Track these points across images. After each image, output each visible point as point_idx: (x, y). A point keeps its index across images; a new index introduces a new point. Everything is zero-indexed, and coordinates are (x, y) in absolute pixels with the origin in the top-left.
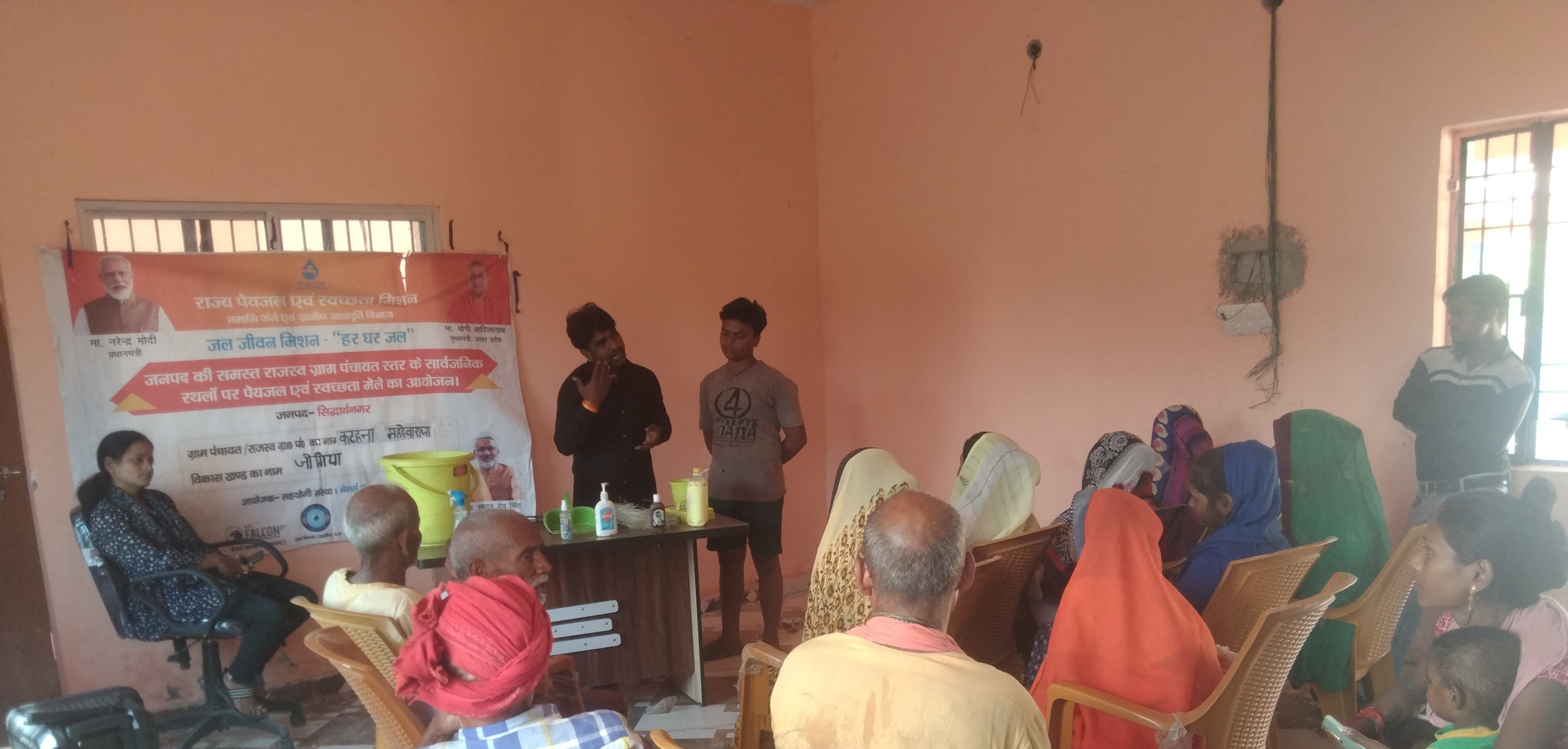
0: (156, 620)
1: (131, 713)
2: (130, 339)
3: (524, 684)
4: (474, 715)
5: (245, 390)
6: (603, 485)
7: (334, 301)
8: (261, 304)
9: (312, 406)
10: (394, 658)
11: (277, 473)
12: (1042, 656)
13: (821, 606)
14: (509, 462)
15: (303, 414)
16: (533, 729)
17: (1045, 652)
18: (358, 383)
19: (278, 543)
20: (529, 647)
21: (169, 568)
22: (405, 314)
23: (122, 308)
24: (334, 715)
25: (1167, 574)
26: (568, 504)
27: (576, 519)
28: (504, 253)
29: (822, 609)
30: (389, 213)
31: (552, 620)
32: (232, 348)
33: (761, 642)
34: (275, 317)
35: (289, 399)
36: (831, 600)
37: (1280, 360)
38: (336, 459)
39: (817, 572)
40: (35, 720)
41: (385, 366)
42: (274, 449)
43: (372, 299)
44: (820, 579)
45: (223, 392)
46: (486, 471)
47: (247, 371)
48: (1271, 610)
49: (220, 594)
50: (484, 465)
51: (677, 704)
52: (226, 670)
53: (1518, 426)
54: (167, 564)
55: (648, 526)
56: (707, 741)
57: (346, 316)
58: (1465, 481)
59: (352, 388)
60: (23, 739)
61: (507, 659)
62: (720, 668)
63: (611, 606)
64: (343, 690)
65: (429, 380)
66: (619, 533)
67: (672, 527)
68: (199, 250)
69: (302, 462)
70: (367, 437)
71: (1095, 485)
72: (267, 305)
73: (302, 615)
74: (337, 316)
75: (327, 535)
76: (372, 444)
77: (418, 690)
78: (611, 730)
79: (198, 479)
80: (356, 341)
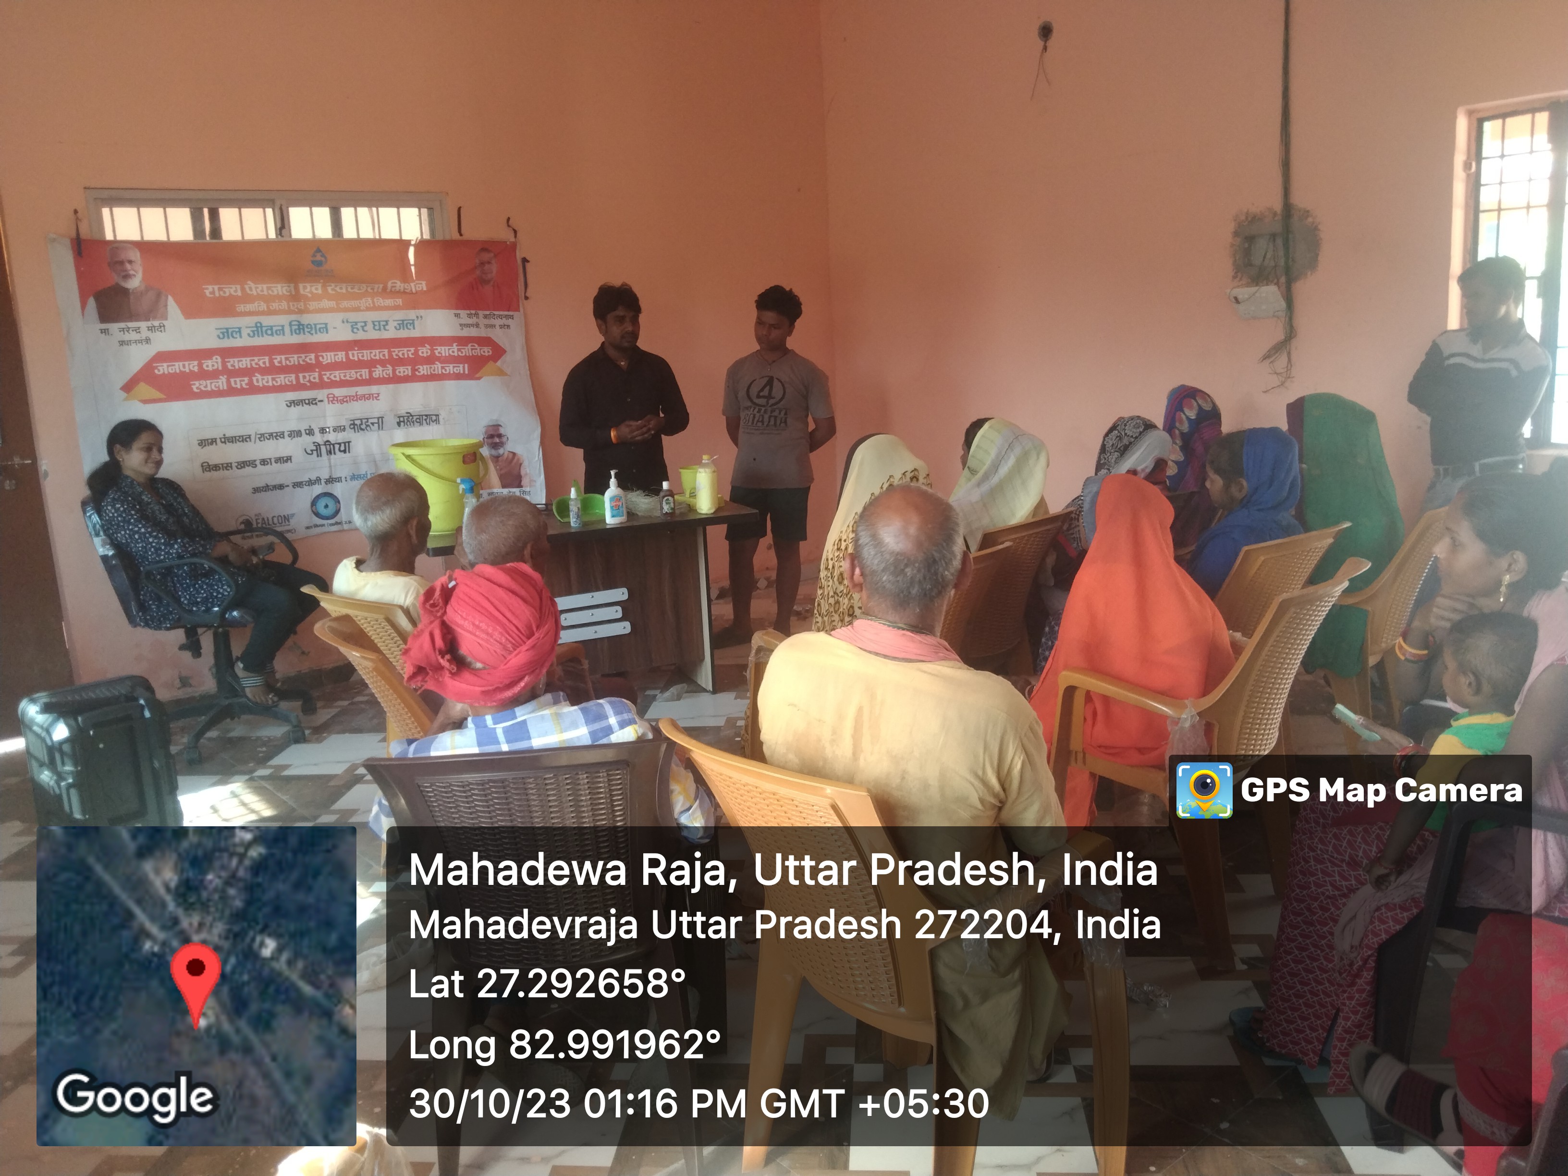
0: (168, 610)
1: (142, 702)
2: (139, 328)
3: (533, 671)
4: (482, 703)
5: (254, 379)
6: (613, 473)
7: (342, 289)
8: (270, 292)
9: (321, 394)
10: (403, 646)
11: (286, 461)
12: (1053, 642)
13: (831, 594)
14: (519, 450)
15: (312, 402)
16: (543, 717)
17: (1056, 638)
18: (367, 370)
19: (289, 531)
20: (537, 635)
21: (180, 557)
22: (414, 301)
23: (132, 297)
24: (346, 703)
25: (1178, 560)
26: (577, 491)
27: (586, 506)
28: (513, 239)
29: (832, 597)
30: (397, 200)
31: (560, 608)
32: (241, 337)
33: (771, 630)
34: (284, 305)
35: (299, 387)
36: (841, 588)
37: (1294, 343)
38: (346, 447)
39: (827, 560)
40: (47, 709)
41: (394, 354)
42: (283, 437)
43: (381, 286)
44: (830, 567)
45: (232, 380)
46: (496, 458)
47: (256, 359)
48: (1285, 596)
49: (232, 583)
50: (494, 452)
51: (687, 692)
52: (238, 659)
53: (1535, 408)
54: (177, 552)
55: (658, 513)
56: (718, 729)
57: (354, 303)
58: (1480, 465)
59: (361, 375)
60: (35, 728)
61: (515, 647)
62: (729, 656)
63: (621, 594)
64: (353, 679)
65: (438, 368)
66: (628, 521)
67: (682, 514)
68: (208, 238)
69: (312, 451)
70: (376, 425)
71: (1109, 469)
72: (276, 293)
73: (314, 603)
74: (345, 304)
75: (337, 523)
76: (381, 432)
77: (427, 679)
78: (620, 718)
79: (208, 467)
80: (365, 328)
